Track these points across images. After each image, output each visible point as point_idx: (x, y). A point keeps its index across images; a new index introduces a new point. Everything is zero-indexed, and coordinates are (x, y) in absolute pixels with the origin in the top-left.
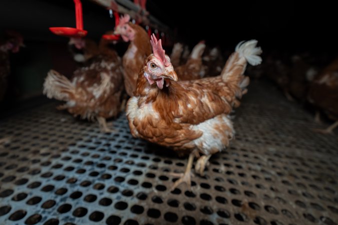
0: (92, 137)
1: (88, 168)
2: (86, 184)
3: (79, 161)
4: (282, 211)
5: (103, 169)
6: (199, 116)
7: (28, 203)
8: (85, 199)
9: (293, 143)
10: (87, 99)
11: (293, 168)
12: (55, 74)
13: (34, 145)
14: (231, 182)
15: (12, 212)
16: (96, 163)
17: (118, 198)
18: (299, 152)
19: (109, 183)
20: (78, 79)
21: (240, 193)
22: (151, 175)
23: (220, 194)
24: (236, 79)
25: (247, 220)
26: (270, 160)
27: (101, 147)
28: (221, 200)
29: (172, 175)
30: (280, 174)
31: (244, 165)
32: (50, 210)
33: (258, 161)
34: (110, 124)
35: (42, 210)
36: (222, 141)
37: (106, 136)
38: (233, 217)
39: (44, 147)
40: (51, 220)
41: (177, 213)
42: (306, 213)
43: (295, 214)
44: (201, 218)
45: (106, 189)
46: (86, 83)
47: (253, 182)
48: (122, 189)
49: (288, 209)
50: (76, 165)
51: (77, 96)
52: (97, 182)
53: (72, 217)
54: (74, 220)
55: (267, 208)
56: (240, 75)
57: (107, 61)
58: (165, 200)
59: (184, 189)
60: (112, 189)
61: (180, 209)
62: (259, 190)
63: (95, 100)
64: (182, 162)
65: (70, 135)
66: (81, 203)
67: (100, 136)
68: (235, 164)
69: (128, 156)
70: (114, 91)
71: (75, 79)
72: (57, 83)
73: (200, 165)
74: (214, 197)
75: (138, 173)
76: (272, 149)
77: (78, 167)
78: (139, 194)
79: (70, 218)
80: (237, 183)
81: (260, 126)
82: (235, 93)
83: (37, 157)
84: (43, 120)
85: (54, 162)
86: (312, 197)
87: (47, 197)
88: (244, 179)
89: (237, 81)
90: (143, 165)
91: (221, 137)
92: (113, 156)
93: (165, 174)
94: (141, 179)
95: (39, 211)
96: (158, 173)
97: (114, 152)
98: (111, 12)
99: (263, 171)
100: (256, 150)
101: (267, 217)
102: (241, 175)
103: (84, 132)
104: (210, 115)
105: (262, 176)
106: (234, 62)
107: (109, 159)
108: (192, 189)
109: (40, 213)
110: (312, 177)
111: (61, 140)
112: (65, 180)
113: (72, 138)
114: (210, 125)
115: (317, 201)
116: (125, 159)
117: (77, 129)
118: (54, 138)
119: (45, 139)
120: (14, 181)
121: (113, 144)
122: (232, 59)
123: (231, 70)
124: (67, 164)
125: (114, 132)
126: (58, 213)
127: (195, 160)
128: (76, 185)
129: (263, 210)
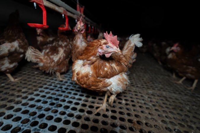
0: (52, 83)
1: (49, 100)
2: (48, 110)
3: (44, 96)
4: (155, 126)
5: (57, 101)
6: (111, 74)
7: (13, 120)
8: (46, 119)
9: (162, 88)
10: (50, 62)
11: (161, 102)
12: (32, 48)
13: (18, 87)
14: (128, 109)
15: (3, 125)
16: (54, 97)
17: (65, 118)
18: (164, 93)
19: (60, 109)
20: (45, 51)
21: (132, 116)
22: (84, 105)
23: (122, 116)
24: (130, 54)
25: (136, 131)
26: (149, 97)
27: (57, 89)
28: (122, 119)
29: (96, 105)
30: (154, 105)
31: (135, 100)
32: (26, 124)
33: (142, 98)
34: (63, 76)
35: (21, 124)
36: (122, 87)
37: (60, 82)
38: (128, 129)
39: (24, 88)
40: (26, 130)
41: (98, 127)
42: (167, 127)
43: (161, 128)
44: (111, 130)
45: (58, 113)
46: (50, 53)
47: (140, 110)
48: (67, 113)
49: (157, 125)
50: (42, 99)
51: (45, 61)
52: (54, 108)
53: (39, 129)
54: (39, 130)
55: (146, 124)
56: (131, 52)
57: (62, 41)
58: (92, 119)
59: (102, 113)
60: (62, 112)
61: (99, 124)
62: (143, 114)
63: (54, 63)
64: (102, 98)
65: (40, 81)
66: (44, 120)
67: (57, 82)
68: (130, 99)
69: (72, 94)
70: (66, 58)
71: (44, 51)
72: (33, 53)
73: (111, 99)
74: (118, 118)
75: (77, 104)
76: (150, 92)
77: (43, 100)
78: (77, 115)
79: (37, 129)
80: (131, 110)
81: (145, 79)
82: (129, 61)
83: (20, 94)
84: (24, 73)
85: (30, 97)
86: (171, 118)
87: (24, 117)
88: (135, 108)
89: (130, 55)
90: (80, 100)
91: (122, 85)
92: (64, 94)
93: (92, 104)
94: (79, 107)
95: (20, 125)
96: (88, 104)
97: (64, 92)
98: (63, 15)
99: (145, 104)
100: (142, 92)
101: (146, 129)
102: (134, 106)
103: (48, 80)
104: (117, 73)
105: (144, 106)
106: (128, 45)
107: (61, 95)
108: (106, 113)
109: (20, 126)
110: (171, 107)
111: (34, 84)
112: (36, 107)
113: (41, 83)
114: (116, 79)
115: (173, 120)
116: (70, 96)
117: (43, 78)
118: (30, 83)
119: (25, 84)
120: (6, 108)
121: (64, 87)
122: (127, 43)
123: (127, 49)
124: (37, 98)
125: (64, 80)
126: (30, 126)
127: (109, 97)
128: (42, 110)
129: (144, 125)
